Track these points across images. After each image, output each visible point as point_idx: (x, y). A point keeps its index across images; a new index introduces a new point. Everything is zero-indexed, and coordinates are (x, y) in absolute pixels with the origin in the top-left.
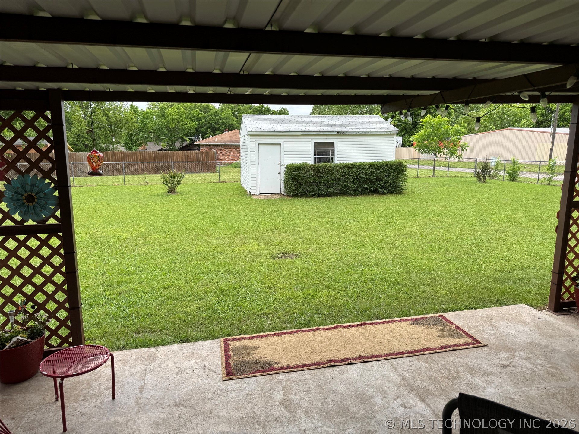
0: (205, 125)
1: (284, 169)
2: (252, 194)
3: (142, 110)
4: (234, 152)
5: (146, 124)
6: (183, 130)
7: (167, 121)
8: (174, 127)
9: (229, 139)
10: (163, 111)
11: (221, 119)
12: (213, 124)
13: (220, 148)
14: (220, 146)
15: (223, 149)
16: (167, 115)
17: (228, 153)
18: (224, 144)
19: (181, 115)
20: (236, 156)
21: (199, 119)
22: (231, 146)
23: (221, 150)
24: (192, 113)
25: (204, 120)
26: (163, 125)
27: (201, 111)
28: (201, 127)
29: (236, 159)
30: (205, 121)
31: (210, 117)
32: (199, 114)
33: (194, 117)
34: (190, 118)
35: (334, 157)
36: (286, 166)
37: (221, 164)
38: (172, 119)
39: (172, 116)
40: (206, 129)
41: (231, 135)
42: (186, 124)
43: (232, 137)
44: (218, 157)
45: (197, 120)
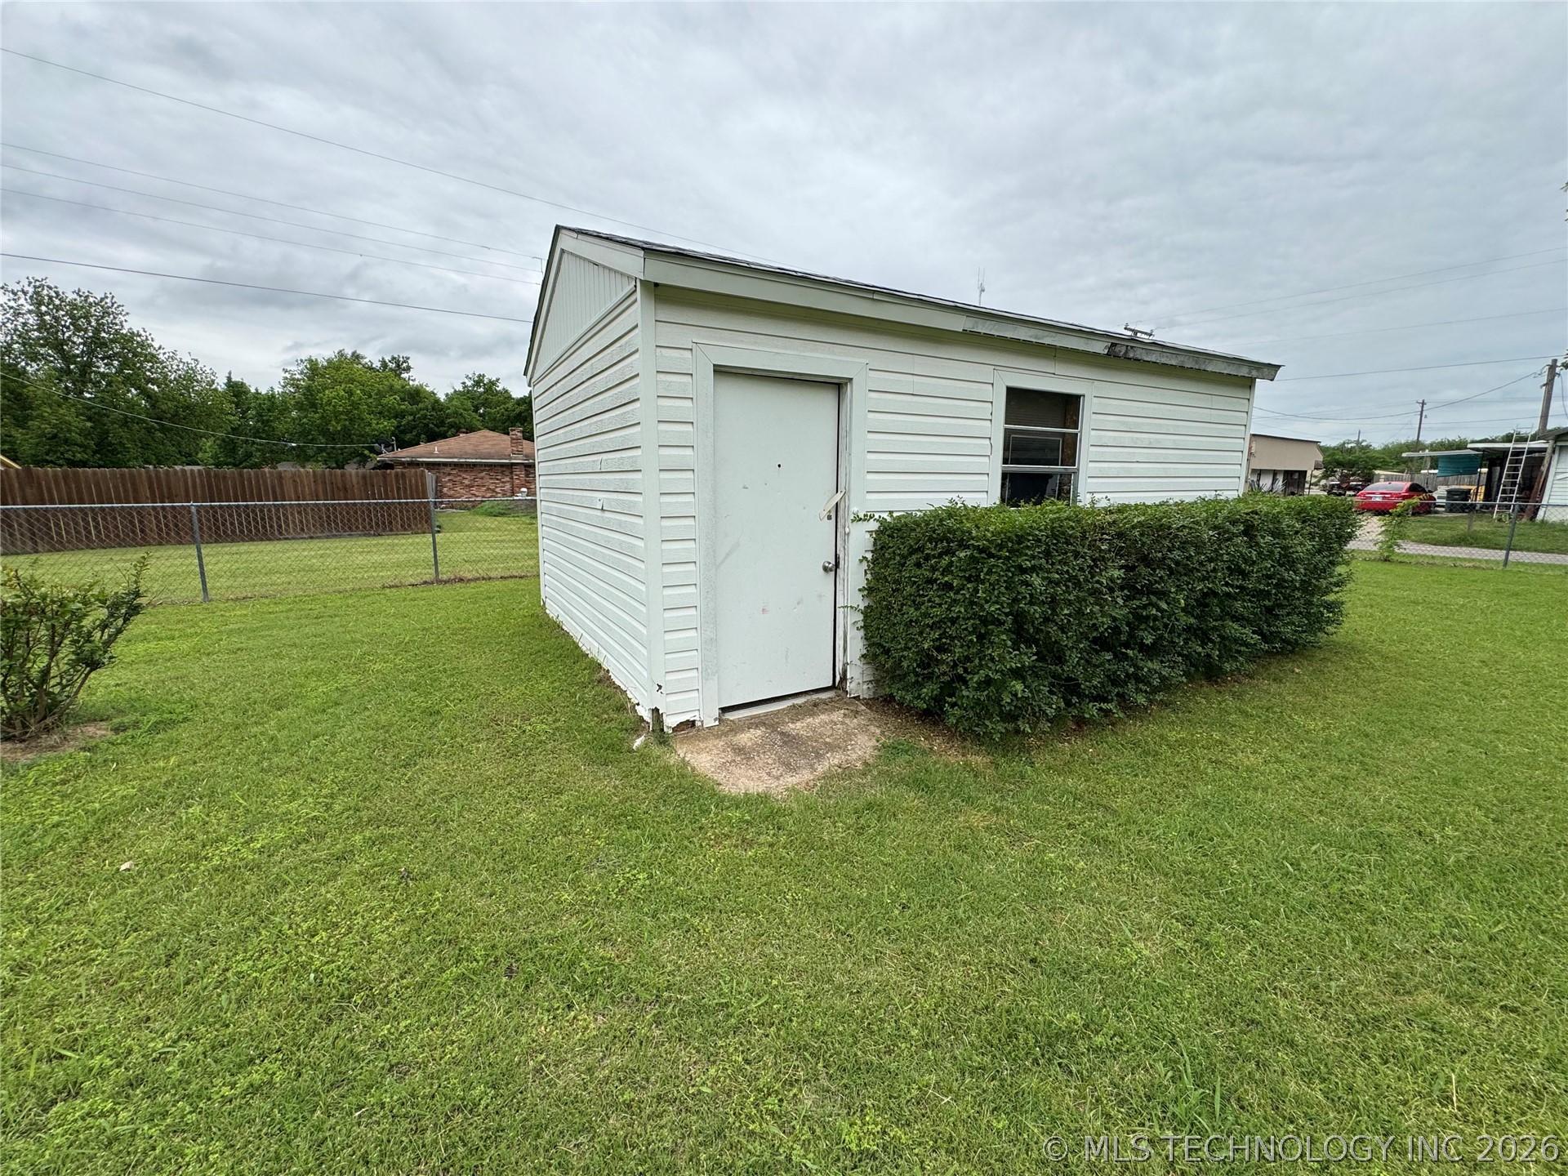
0: (415, 427)
1: (860, 542)
2: (670, 722)
3: (257, 390)
4: (482, 478)
5: (268, 421)
6: (363, 436)
7: (322, 417)
8: (339, 428)
9: (469, 449)
10: (312, 395)
11: (448, 416)
12: (431, 425)
13: (448, 470)
14: (445, 464)
15: (454, 472)
16: (321, 404)
17: (467, 482)
18: (456, 460)
19: (355, 405)
20: (488, 489)
21: (400, 415)
22: (474, 465)
23: (449, 474)
24: (384, 401)
25: (411, 418)
26: (311, 425)
27: (403, 400)
28: (404, 432)
29: (489, 495)
30: (414, 420)
31: (422, 412)
32: (398, 404)
33: (388, 411)
34: (380, 413)
35: (1076, 473)
36: (873, 526)
37: (452, 507)
38: (334, 412)
39: (334, 406)
40: (416, 436)
41: (473, 441)
42: (370, 425)
43: (477, 446)
44: (441, 492)
45: (396, 417)
